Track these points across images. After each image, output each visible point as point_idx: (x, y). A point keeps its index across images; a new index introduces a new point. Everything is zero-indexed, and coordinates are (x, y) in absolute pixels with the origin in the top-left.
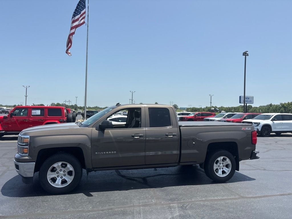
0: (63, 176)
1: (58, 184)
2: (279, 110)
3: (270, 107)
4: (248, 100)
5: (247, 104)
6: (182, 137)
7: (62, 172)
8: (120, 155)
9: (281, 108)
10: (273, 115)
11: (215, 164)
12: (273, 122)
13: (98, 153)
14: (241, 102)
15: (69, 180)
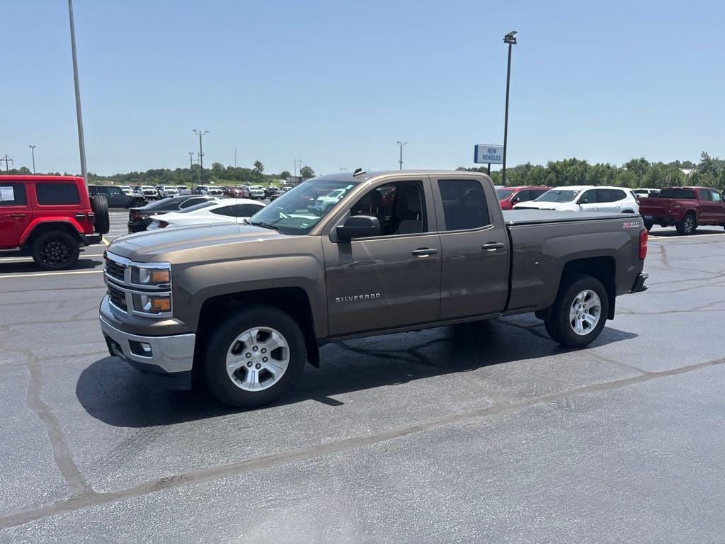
0: (261, 363)
1: (252, 384)
2: (546, 177)
3: (526, 172)
4: (494, 154)
5: (491, 165)
6: (514, 250)
7: (258, 353)
8: (390, 302)
9: (550, 173)
10: (579, 192)
11: (572, 307)
12: (581, 207)
13: (341, 299)
14: (478, 161)
15: (278, 370)
